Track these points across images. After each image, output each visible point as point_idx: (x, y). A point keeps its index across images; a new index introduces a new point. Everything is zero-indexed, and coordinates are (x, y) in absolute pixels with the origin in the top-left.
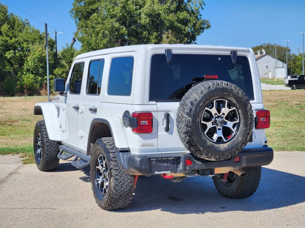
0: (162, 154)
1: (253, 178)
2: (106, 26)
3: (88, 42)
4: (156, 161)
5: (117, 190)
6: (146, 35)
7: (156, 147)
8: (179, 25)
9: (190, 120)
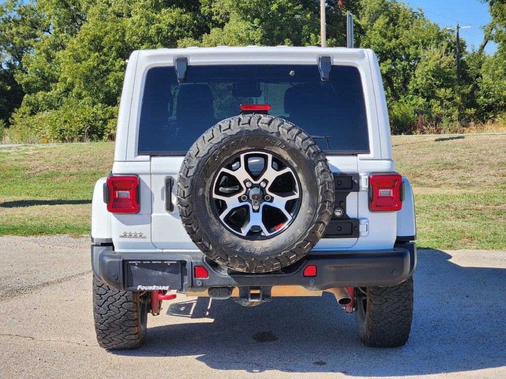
0: (163, 253)
1: (392, 309)
4: (139, 265)
5: (101, 315)
7: (148, 240)
9: (186, 192)
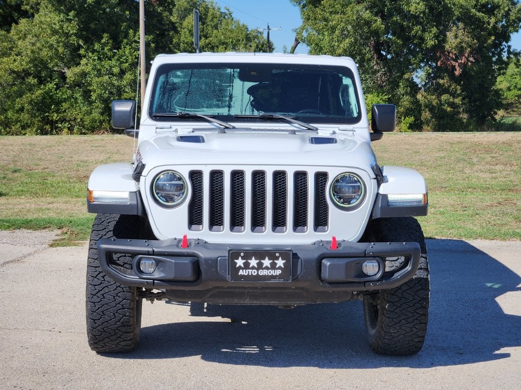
2: (348, 17)
3: (317, 44)
6: (417, 33)
8: (478, 14)
